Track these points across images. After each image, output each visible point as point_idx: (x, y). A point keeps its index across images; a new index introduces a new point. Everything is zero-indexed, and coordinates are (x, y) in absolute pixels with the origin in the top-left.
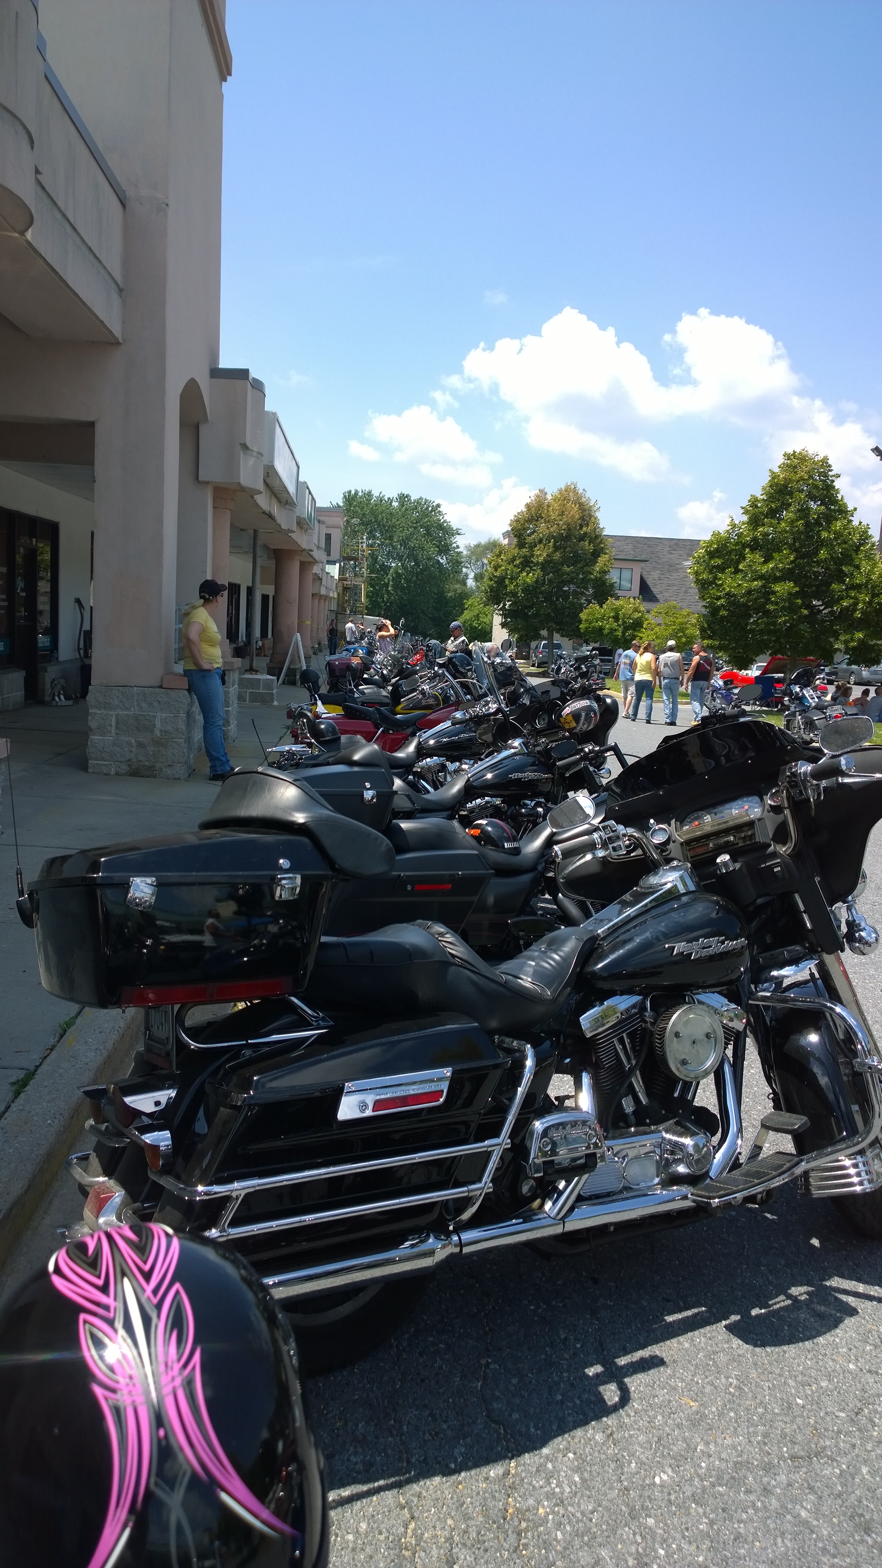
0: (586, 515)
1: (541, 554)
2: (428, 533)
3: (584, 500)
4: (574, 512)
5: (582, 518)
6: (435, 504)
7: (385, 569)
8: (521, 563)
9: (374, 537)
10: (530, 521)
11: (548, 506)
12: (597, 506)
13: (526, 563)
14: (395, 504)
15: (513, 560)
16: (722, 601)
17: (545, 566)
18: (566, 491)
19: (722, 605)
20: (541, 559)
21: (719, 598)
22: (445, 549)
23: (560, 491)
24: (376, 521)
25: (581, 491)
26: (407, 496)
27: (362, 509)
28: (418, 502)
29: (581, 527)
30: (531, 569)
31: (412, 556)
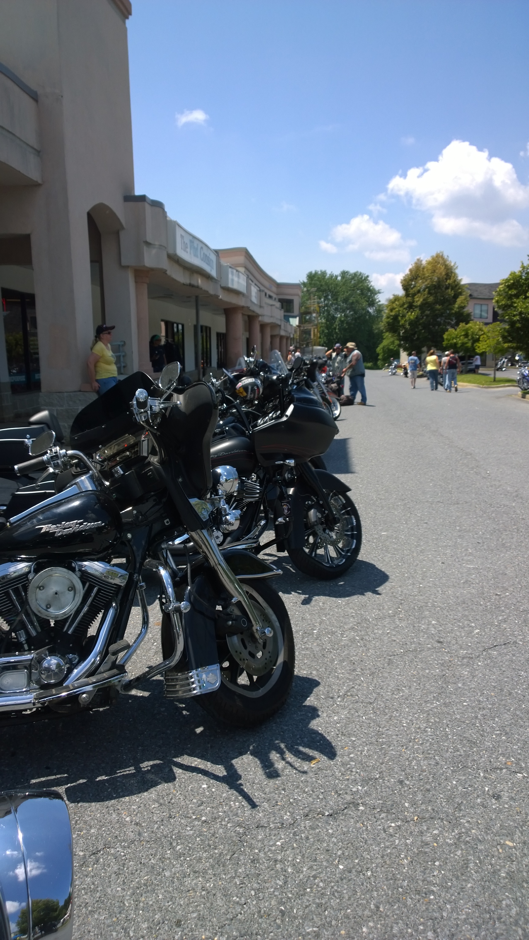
0: (449, 272)
1: (419, 300)
2: (362, 294)
3: (447, 263)
4: (442, 270)
5: (447, 274)
6: (366, 275)
7: (334, 318)
8: (408, 307)
9: (328, 300)
10: (412, 280)
11: (423, 268)
12: (456, 266)
13: (411, 307)
14: (339, 278)
15: (404, 304)
16: (517, 318)
17: (424, 306)
18: (437, 257)
19: (518, 320)
20: (419, 303)
21: (514, 316)
22: (372, 303)
23: (433, 258)
24: (329, 289)
25: (446, 257)
26: (347, 272)
27: (320, 281)
28: (355, 274)
29: (446, 279)
30: (414, 310)
31: (351, 308)
